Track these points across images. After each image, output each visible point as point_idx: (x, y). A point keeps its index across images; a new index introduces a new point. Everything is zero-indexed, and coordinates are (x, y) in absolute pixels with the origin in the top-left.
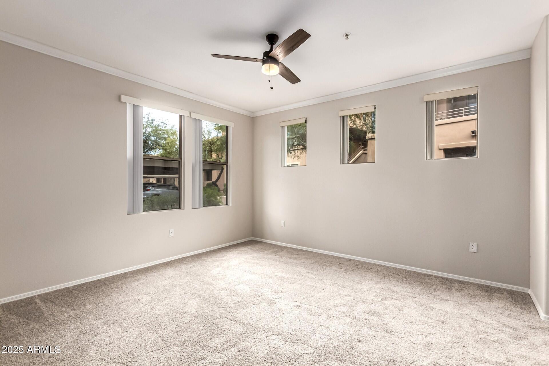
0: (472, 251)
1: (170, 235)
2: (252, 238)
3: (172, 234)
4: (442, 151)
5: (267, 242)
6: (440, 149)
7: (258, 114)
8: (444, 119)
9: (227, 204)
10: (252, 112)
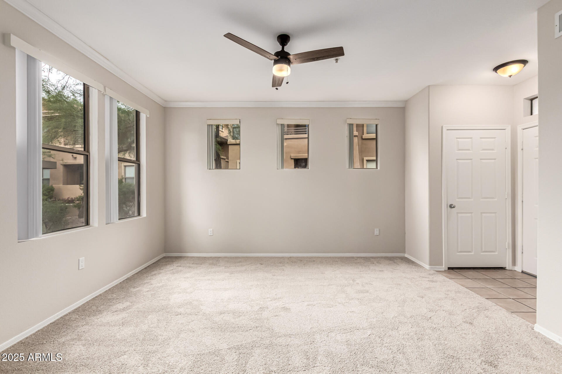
0: (376, 235)
1: (80, 266)
2: (164, 255)
3: (82, 265)
4: (293, 160)
5: (189, 256)
6: (292, 159)
7: (172, 105)
8: (292, 134)
9: (139, 214)
10: (166, 101)
